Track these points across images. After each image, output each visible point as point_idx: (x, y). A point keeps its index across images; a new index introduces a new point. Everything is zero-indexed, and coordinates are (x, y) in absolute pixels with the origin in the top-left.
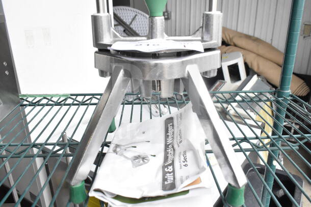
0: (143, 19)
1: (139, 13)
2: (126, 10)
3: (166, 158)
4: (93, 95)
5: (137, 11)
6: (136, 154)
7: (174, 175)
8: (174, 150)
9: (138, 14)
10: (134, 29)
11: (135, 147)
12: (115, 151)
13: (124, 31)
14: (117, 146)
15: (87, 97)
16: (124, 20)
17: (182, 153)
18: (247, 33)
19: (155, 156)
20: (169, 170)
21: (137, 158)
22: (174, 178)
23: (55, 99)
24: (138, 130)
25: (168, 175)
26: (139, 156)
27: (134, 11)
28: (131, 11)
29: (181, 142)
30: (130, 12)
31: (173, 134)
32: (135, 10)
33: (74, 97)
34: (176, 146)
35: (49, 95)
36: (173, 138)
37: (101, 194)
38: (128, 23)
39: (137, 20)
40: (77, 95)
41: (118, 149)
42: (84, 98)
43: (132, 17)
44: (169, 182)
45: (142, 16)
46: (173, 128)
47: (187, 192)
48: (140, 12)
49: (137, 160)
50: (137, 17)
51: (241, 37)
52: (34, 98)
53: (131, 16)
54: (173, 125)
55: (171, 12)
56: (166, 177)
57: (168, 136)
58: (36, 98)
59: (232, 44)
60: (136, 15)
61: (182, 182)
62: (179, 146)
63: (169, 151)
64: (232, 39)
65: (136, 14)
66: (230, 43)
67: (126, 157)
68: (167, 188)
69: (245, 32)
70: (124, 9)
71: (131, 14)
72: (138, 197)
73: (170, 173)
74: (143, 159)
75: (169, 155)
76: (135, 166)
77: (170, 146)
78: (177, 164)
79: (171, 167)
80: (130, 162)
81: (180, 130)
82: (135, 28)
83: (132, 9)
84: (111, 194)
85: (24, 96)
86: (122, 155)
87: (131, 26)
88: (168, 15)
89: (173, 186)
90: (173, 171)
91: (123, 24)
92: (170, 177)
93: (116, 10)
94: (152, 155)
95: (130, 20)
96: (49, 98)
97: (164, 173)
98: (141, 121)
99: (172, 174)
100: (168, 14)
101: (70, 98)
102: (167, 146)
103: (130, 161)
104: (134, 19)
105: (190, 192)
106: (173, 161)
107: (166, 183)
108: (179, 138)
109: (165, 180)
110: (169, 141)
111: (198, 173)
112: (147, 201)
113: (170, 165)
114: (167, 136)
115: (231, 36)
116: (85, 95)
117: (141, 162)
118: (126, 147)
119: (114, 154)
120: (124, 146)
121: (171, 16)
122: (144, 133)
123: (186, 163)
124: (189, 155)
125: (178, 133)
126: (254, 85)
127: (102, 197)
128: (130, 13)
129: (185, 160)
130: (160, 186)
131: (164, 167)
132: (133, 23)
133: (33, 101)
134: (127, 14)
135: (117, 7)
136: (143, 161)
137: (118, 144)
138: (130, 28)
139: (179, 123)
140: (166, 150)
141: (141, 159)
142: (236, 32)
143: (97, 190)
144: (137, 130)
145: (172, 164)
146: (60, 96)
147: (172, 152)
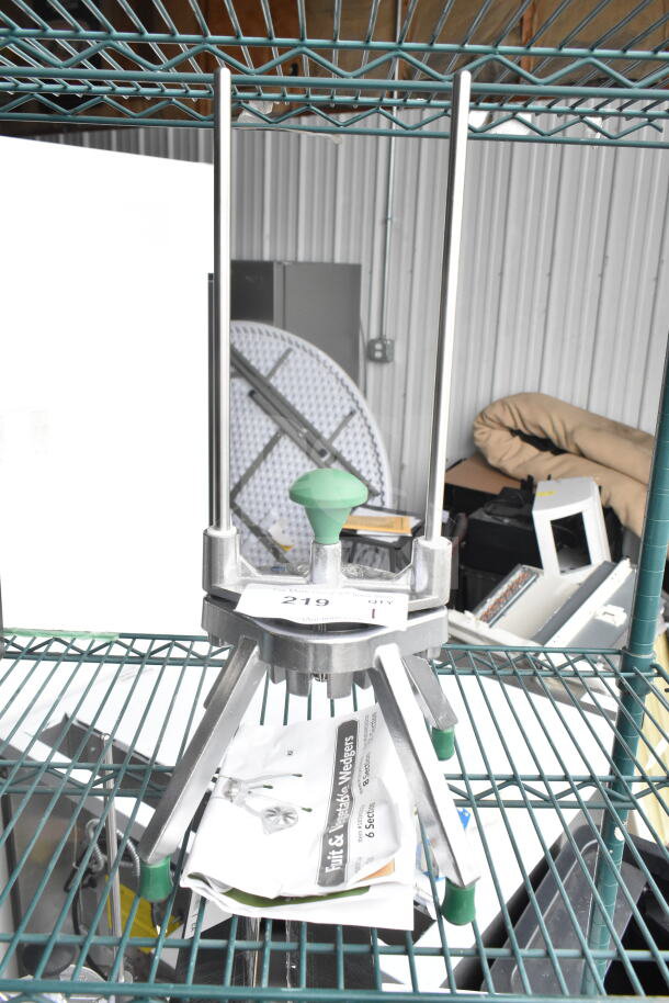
0: (307, 364)
1: (298, 346)
2: (261, 333)
3: (333, 816)
4: (174, 638)
5: (294, 338)
6: (272, 805)
7: (345, 854)
8: (351, 799)
9: (294, 348)
10: (280, 390)
11: (270, 787)
12: (228, 794)
13: (251, 394)
14: (233, 782)
15: (159, 644)
16: (253, 363)
17: (367, 809)
18: (618, 420)
19: (310, 810)
20: (335, 843)
21: (273, 812)
22: (345, 861)
23: (83, 645)
24: (279, 746)
25: (333, 853)
26: (278, 809)
27: (283, 339)
28: (276, 336)
29: (366, 783)
30: (272, 338)
31: (353, 763)
32: (286, 334)
33: (128, 642)
34: (355, 791)
35: (68, 634)
36: (352, 770)
37: (202, 884)
38: (263, 372)
39: (292, 365)
40: (134, 637)
41: (234, 791)
42: (152, 644)
43: (276, 357)
44: (333, 869)
45: (307, 356)
46: (355, 748)
47: (366, 888)
48: (301, 341)
49: (272, 818)
50: (290, 356)
51: (598, 430)
52: (31, 638)
53: (272, 352)
54: (355, 741)
55: (393, 342)
56: (329, 858)
57: (343, 765)
58: (35, 638)
59: (572, 448)
60: (289, 351)
61: (358, 868)
62: (361, 793)
63: (342, 800)
64: (572, 433)
65: (288, 346)
66: (564, 445)
67: (250, 810)
68: (329, 880)
69: (613, 415)
70: (253, 331)
71: (274, 347)
72: (272, 896)
73: (337, 849)
74: (286, 815)
75: (340, 810)
76: (270, 830)
77: (344, 790)
78: (353, 831)
79: (340, 838)
80: (258, 820)
81: (368, 756)
82: (285, 387)
83: (279, 332)
84: (223, 886)
85: (10, 632)
86: (242, 803)
87: (272, 381)
88: (383, 350)
89: (340, 877)
90: (345, 847)
91: (248, 375)
92: (336, 857)
93: (238, 331)
94: (304, 809)
95: (271, 364)
96: (68, 640)
97: (327, 850)
98: (285, 723)
99: (342, 851)
100: (384, 347)
101: (117, 642)
102: (337, 789)
103: (260, 821)
104: (281, 361)
105: (371, 889)
106: (346, 825)
107: (327, 870)
108: (363, 774)
109: (326, 863)
110: (344, 778)
111: (393, 852)
112: (289, 903)
113: (339, 832)
114: (339, 767)
115: (569, 427)
116: (154, 638)
117: (282, 822)
118: (251, 785)
119: (228, 802)
120: (247, 782)
121: (393, 354)
122: (290, 754)
123: (371, 830)
124: (380, 814)
125: (364, 762)
126: (621, 588)
127: (204, 889)
128: (271, 344)
129: (371, 823)
130: (314, 875)
131: (328, 836)
132: (278, 372)
133: (30, 644)
134: (263, 344)
135: (241, 324)
136: (285, 820)
137: (235, 776)
138: (270, 387)
139: (369, 737)
140: (334, 797)
141: (280, 815)
142: (587, 413)
143: (196, 876)
144: (275, 745)
145: (344, 831)
146: (94, 637)
147: (347, 804)
